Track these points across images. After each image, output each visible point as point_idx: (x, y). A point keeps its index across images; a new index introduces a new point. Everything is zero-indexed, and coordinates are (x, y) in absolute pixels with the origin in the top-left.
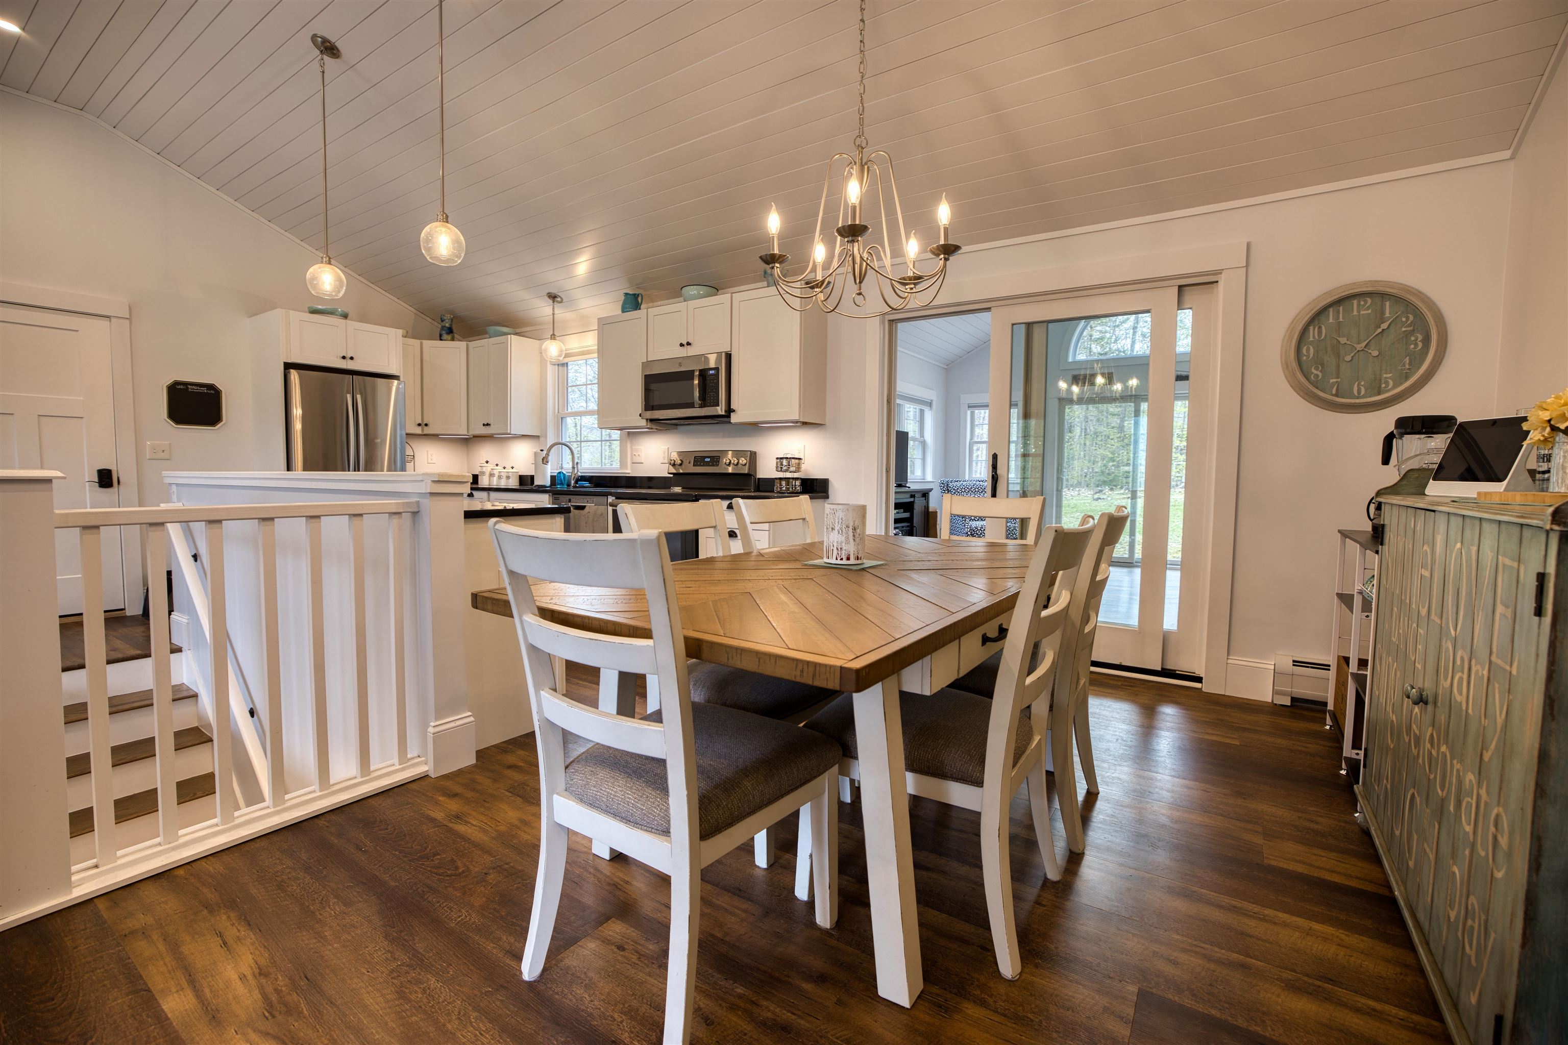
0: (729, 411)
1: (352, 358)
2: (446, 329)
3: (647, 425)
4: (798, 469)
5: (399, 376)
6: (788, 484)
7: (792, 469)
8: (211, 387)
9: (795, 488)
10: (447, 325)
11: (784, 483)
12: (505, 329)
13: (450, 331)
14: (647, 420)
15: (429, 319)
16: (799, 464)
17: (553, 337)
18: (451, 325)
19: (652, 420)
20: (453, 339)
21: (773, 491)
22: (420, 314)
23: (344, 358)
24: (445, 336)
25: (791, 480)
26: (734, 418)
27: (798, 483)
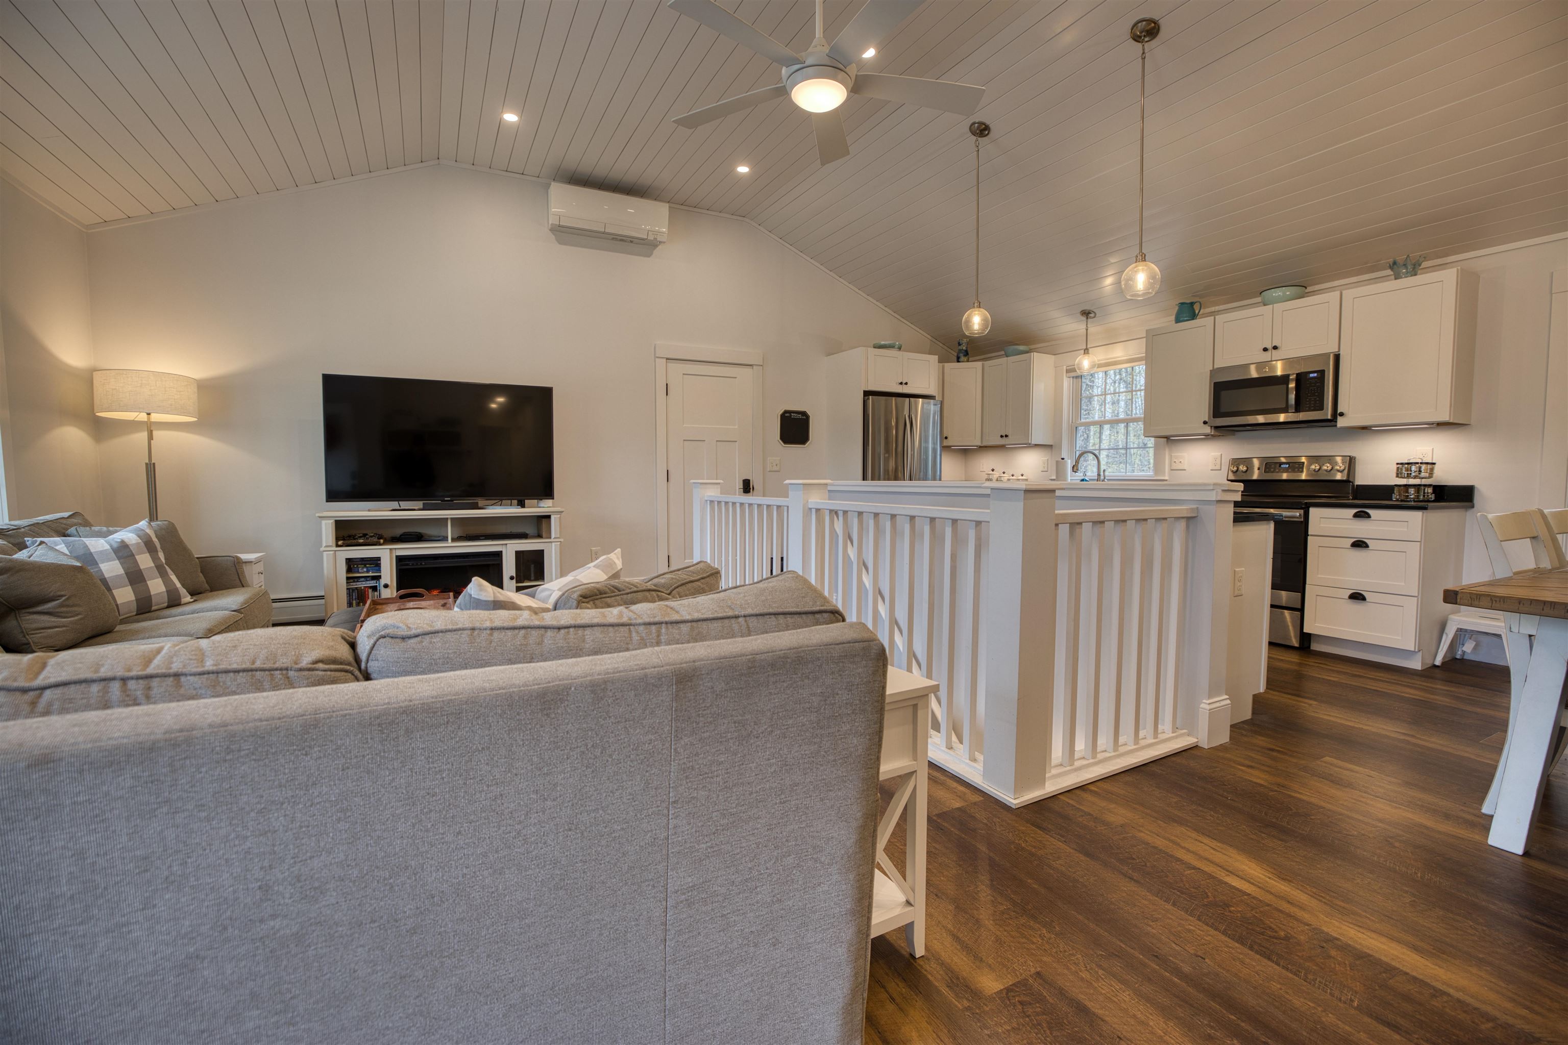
0: (1336, 414)
1: (906, 384)
2: (963, 351)
3: (1211, 432)
4: (1431, 475)
5: (935, 396)
6: (1418, 491)
7: (1423, 475)
8: (804, 414)
9: (1428, 496)
10: (964, 348)
11: (1412, 491)
12: (1022, 348)
13: (966, 353)
14: (1211, 427)
15: (941, 345)
16: (1432, 470)
17: (1086, 351)
18: (967, 348)
19: (1216, 428)
20: (968, 361)
21: (1392, 500)
22: (934, 340)
23: (901, 383)
24: (962, 358)
25: (1423, 488)
26: (1341, 422)
27: (1430, 490)
